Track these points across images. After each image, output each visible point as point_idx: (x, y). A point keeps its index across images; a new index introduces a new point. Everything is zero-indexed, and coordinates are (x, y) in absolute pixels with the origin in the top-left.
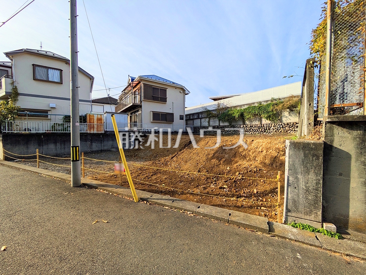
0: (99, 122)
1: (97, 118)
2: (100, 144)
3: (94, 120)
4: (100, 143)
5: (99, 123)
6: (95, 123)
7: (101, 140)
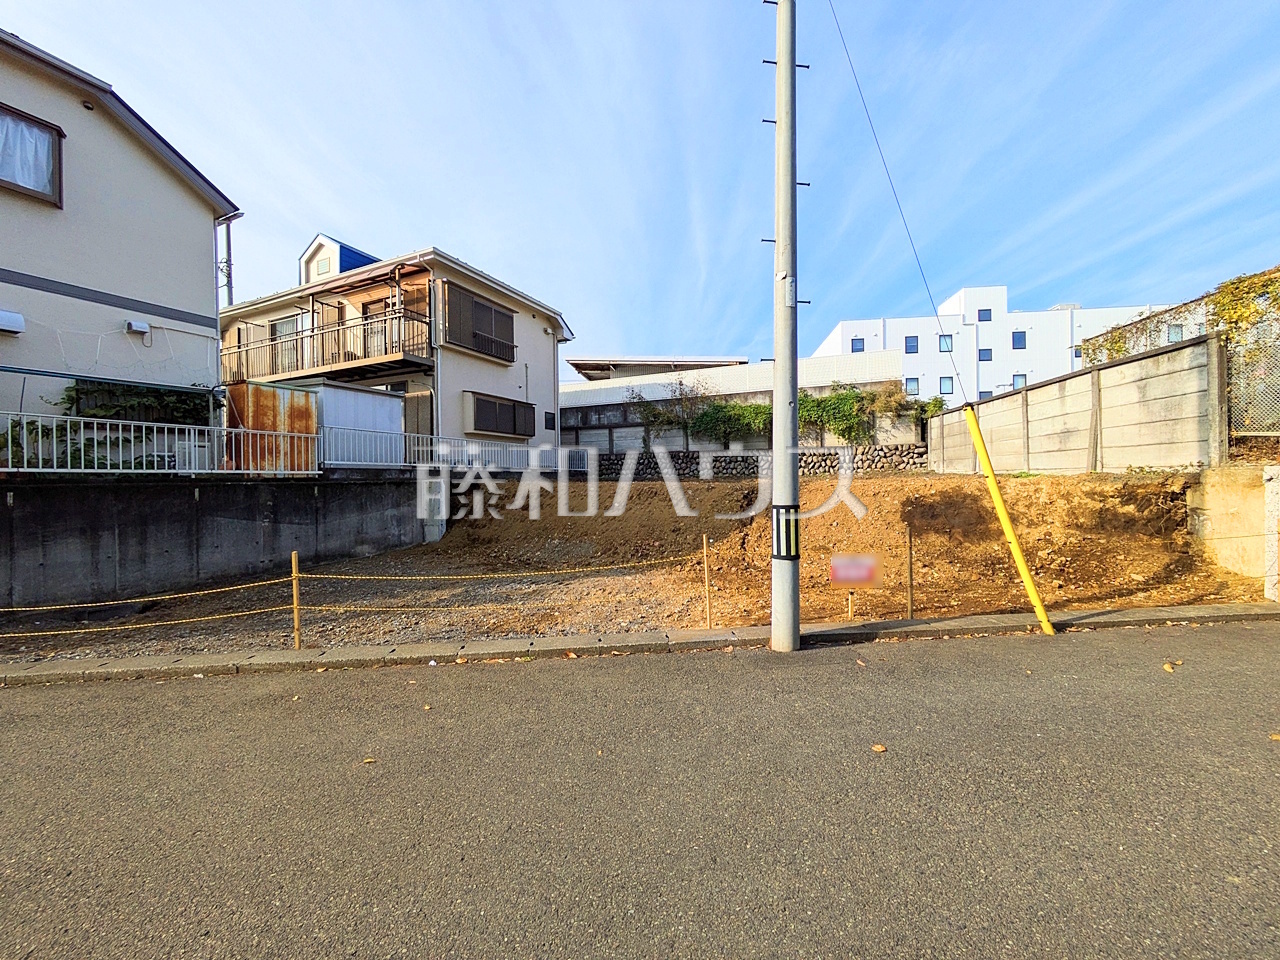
0: (297, 426)
1: (292, 407)
2: (311, 530)
3: (275, 417)
4: (311, 523)
5: (299, 432)
6: (283, 428)
7: (317, 510)
